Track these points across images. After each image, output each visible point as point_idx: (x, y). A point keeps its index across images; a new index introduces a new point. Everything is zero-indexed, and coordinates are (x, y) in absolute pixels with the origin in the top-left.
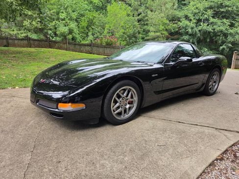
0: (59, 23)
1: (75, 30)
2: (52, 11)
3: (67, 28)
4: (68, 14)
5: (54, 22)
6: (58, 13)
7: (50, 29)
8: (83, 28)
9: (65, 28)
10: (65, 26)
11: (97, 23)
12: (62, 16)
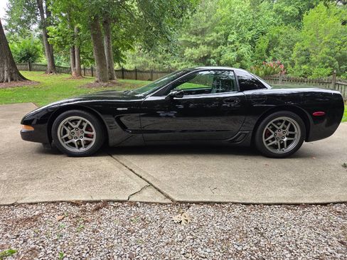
0: (225, 48)
1: (246, 56)
2: (219, 34)
3: (235, 54)
4: (240, 34)
5: (219, 48)
6: (226, 35)
7: (214, 58)
8: (260, 51)
9: (232, 54)
10: (234, 51)
11: (282, 43)
12: (232, 38)
